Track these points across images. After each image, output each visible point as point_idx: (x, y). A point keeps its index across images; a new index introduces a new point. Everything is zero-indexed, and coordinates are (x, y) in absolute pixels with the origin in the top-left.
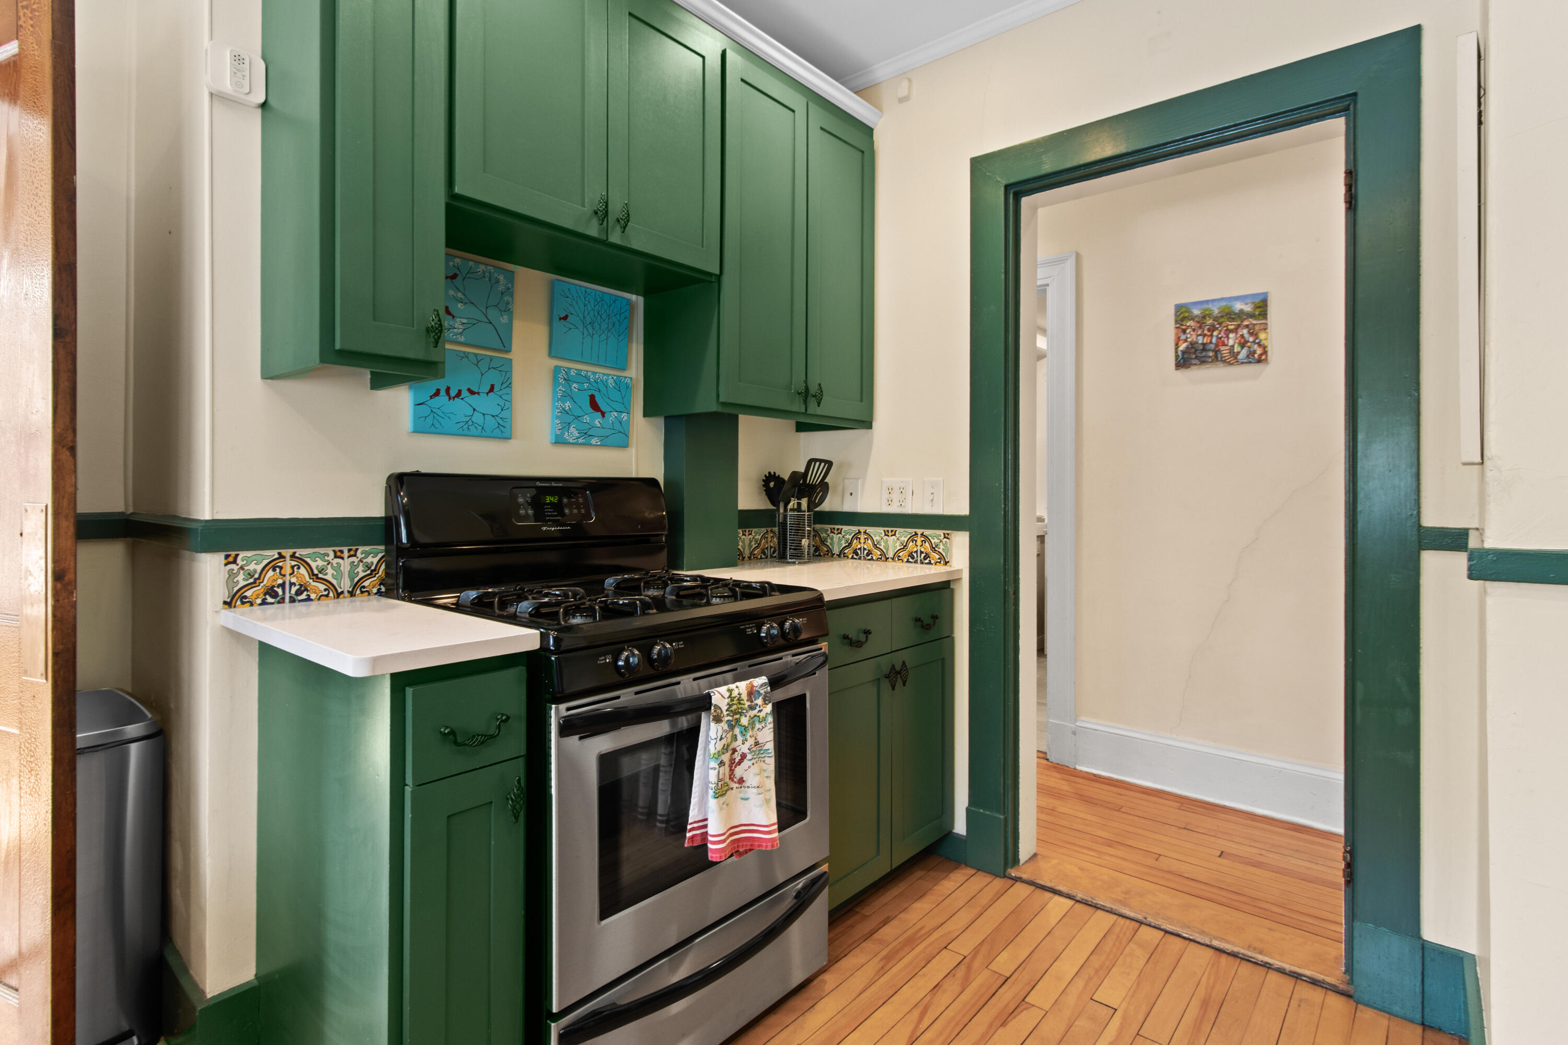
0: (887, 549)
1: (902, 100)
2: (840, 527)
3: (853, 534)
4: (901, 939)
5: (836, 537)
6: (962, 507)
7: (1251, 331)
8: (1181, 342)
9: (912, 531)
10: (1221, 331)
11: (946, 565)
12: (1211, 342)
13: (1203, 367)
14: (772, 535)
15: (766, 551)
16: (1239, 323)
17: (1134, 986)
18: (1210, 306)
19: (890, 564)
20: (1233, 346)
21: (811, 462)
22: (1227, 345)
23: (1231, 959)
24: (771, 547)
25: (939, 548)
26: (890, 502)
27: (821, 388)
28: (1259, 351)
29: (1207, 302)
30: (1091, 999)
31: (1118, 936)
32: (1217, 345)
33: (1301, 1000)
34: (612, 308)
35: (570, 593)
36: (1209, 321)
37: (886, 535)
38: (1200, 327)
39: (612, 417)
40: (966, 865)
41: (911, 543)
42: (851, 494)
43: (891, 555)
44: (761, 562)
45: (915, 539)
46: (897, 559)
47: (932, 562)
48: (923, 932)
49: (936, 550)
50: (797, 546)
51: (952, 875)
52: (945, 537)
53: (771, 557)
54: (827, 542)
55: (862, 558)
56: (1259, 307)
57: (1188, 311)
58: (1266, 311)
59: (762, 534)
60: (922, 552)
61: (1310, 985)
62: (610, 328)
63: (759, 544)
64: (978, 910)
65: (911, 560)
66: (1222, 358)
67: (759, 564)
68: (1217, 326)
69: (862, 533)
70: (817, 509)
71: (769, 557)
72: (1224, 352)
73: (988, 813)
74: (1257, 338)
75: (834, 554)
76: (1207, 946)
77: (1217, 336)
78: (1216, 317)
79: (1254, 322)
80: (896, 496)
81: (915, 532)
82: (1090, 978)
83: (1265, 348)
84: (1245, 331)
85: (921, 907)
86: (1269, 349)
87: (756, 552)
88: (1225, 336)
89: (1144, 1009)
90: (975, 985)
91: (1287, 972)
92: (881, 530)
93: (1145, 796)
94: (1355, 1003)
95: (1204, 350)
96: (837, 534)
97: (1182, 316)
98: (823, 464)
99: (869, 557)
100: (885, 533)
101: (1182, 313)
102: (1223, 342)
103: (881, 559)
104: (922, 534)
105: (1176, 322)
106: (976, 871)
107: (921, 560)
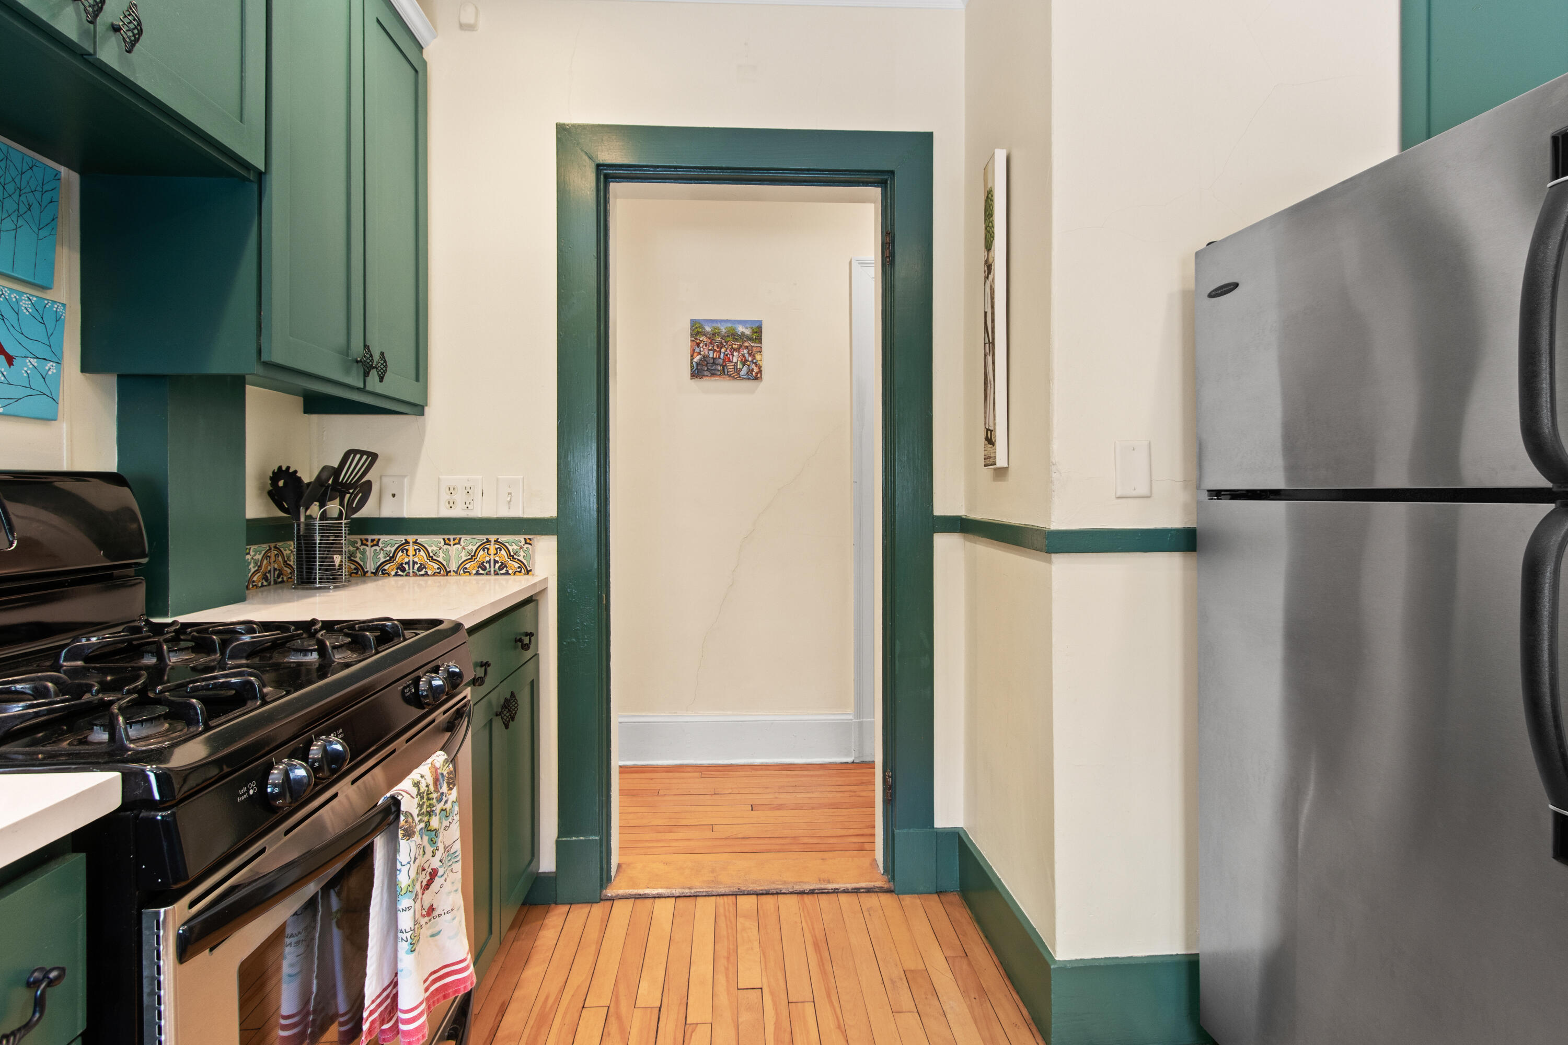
0: (448, 561)
1: (463, 27)
2: (376, 537)
3: (397, 545)
4: (531, 1022)
5: (369, 551)
6: (549, 510)
7: (750, 352)
8: (695, 354)
9: (483, 538)
10: (727, 349)
11: (528, 574)
12: (719, 358)
13: (713, 378)
14: (276, 552)
15: (268, 575)
16: (741, 343)
17: (762, 958)
18: (719, 325)
19: (453, 578)
20: (736, 363)
21: (349, 453)
22: (732, 362)
23: (810, 897)
24: (275, 569)
25: (519, 556)
26: (451, 504)
27: (384, 357)
28: (756, 370)
29: (716, 321)
30: (738, 989)
31: (725, 916)
32: (724, 361)
33: (868, 910)
34: (26, 177)
35: (50, 685)
36: (719, 339)
37: (445, 544)
38: (711, 343)
39: (25, 366)
40: (556, 903)
41: (482, 552)
42: (394, 495)
43: (453, 566)
44: (262, 592)
45: (488, 546)
46: (462, 572)
47: (510, 572)
48: (550, 1001)
49: (515, 559)
50: (329, 566)
51: (546, 921)
52: (526, 543)
53: (276, 583)
54: (356, 557)
55: (411, 574)
56: (757, 333)
57: (702, 327)
58: (761, 336)
59: (263, 552)
60: (496, 562)
61: (866, 894)
62: (21, 212)
63: (259, 567)
64: (593, 948)
65: (481, 571)
66: (728, 372)
67: (260, 594)
68: (724, 344)
69: (411, 544)
70: (355, 516)
71: (272, 583)
72: (729, 367)
73: (581, 838)
74: (754, 359)
75: (367, 572)
76: (791, 893)
77: (724, 353)
78: (724, 336)
79: (753, 345)
80: (460, 497)
81: (487, 539)
82: (727, 969)
83: (760, 367)
84: (746, 351)
85: (533, 973)
86: (763, 369)
87: (255, 579)
88: (730, 353)
89: (780, 975)
90: (634, 1032)
91: (850, 890)
92: (439, 539)
93: (671, 775)
94: (896, 896)
95: (714, 363)
96: (372, 546)
97: (696, 330)
98: (365, 457)
99: (423, 572)
100: (445, 541)
101: (696, 328)
102: (729, 359)
103: (439, 573)
104: (496, 541)
105: (692, 335)
106: (569, 906)
107: (495, 571)
